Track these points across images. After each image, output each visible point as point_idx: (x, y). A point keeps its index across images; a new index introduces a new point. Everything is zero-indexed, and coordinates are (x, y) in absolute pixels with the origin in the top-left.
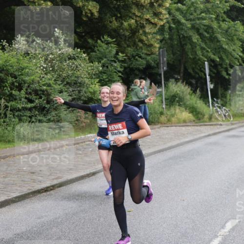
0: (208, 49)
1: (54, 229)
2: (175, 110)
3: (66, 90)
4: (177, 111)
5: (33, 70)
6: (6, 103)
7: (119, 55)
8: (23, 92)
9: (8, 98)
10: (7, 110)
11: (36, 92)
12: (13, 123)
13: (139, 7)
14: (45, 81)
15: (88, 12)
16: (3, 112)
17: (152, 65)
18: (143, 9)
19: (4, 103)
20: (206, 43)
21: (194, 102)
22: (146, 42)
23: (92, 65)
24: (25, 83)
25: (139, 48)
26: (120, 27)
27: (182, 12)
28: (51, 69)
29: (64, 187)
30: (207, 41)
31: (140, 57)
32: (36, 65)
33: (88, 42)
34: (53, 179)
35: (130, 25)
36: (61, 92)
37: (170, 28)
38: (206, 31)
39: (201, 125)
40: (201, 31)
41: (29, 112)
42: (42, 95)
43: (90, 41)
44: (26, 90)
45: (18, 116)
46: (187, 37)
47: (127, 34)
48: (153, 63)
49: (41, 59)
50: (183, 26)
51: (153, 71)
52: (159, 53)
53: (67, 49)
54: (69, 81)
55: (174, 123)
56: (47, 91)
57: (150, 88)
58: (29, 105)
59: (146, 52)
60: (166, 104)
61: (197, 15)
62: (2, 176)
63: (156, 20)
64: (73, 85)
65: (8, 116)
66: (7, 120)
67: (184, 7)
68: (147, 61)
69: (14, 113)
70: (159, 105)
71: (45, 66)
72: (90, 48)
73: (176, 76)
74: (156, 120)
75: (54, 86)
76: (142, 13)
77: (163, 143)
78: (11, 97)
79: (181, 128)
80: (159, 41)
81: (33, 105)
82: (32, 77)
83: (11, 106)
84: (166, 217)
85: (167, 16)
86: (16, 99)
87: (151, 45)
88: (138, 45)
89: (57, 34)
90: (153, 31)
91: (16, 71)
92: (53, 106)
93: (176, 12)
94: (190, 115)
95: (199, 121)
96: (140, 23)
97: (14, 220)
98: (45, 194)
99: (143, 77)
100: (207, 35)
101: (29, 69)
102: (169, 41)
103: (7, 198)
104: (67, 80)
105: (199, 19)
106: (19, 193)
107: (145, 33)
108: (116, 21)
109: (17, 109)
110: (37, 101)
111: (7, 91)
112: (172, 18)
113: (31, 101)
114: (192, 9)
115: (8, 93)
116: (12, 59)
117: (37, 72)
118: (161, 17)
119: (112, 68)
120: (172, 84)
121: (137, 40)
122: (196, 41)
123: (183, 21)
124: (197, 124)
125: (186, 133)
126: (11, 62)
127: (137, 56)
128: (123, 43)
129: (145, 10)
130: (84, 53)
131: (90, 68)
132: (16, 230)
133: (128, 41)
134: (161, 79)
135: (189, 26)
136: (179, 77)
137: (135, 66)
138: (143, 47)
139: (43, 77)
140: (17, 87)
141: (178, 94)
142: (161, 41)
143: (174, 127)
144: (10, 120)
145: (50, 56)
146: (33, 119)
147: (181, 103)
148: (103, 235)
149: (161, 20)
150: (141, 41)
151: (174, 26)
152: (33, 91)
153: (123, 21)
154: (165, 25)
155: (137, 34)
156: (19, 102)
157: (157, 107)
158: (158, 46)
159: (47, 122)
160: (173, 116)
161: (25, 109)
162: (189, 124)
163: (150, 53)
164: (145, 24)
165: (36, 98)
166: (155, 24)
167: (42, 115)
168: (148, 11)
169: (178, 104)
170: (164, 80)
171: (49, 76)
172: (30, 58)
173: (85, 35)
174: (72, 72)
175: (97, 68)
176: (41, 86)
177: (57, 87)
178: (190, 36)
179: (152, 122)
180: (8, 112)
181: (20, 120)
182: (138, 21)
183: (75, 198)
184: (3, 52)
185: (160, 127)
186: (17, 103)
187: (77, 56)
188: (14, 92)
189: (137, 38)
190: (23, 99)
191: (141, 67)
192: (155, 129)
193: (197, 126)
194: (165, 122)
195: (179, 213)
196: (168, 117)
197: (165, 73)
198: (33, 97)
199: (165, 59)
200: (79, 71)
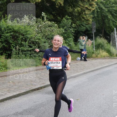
0: (116, 22)
1: (42, 108)
2: (100, 51)
3: (47, 41)
4: (101, 51)
5: (32, 32)
6: (19, 48)
7: (73, 25)
8: (27, 42)
9: (20, 45)
10: (20, 51)
11: (33, 42)
12: (22, 57)
13: (83, 1)
14: (37, 37)
15: (59, 4)
16: (18, 52)
17: (89, 29)
18: (84, 3)
19: (18, 47)
20: (115, 19)
21: (109, 48)
22: (86, 18)
23: (60, 29)
24: (28, 38)
25: (82, 21)
26: (73, 11)
27: (103, 4)
28: (40, 31)
29: (46, 88)
30: (115, 18)
31: (83, 26)
32: (33, 30)
33: (58, 19)
34: (41, 84)
35: (78, 10)
36: (45, 42)
37: (97, 11)
38: (115, 13)
39: (112, 59)
40: (113, 13)
41: (30, 52)
42: (36, 44)
43: (59, 18)
44: (29, 41)
45: (24, 54)
46: (106, 16)
47: (77, 14)
48: (89, 28)
49: (35, 27)
50: (104, 10)
51: (89, 33)
52: (92, 24)
53: (48, 22)
54: (49, 37)
55: (99, 58)
56: (38, 42)
57: (88, 41)
58: (30, 49)
59: (85, 23)
60: (95, 48)
61: (111, 5)
62: (17, 82)
63: (91, 7)
64: (51, 39)
65: (20, 54)
66: (20, 56)
67: (104, 1)
68: (86, 28)
69: (23, 52)
70: (92, 49)
71: (38, 30)
72: (59, 21)
73: (100, 35)
74: (91, 56)
75: (42, 39)
76: (84, 4)
77: (94, 67)
78: (21, 45)
79: (103, 60)
80: (92, 18)
81: (31, 49)
82: (31, 36)
83: (21, 49)
84: (95, 103)
85: (96, 6)
86: (23, 46)
87: (88, 20)
88: (82, 20)
89: (43, 15)
90: (89, 13)
91: (24, 32)
92: (41, 49)
93: (100, 4)
94: (107, 54)
95: (111, 57)
96: (83, 9)
97: (23, 103)
98: (37, 91)
99: (84, 35)
100: (116, 15)
101: (30, 32)
102: (97, 18)
103: (19, 93)
104: (48, 37)
105: (111, 7)
106: (25, 90)
107: (85, 14)
108: (71, 8)
109: (24, 50)
110: (33, 47)
111: (20, 42)
112: (98, 7)
113: (31, 47)
114: (108, 2)
115: (20, 43)
116: (22, 27)
117: (34, 33)
118: (93, 6)
119: (69, 31)
120: (98, 39)
121: (81, 17)
122: (110, 18)
123: (104, 8)
124: (111, 58)
125: (105, 62)
126: (21, 28)
127: (81, 25)
128: (75, 19)
129: (85, 3)
130: (56, 24)
131: (59, 31)
132: (24, 108)
133: (77, 18)
134: (93, 36)
135: (107, 10)
136: (102, 35)
137: (80, 30)
138: (85, 21)
139: (37, 35)
140: (24, 40)
141: (101, 44)
142: (93, 18)
143: (99, 59)
144: (21, 56)
145: (40, 25)
146: (32, 56)
147: (103, 48)
148: (65, 111)
149: (93, 8)
150: (83, 18)
151: (99, 10)
152: (32, 42)
153: (75, 9)
154: (95, 10)
155: (81, 14)
156: (25, 47)
157: (91, 50)
158: (91, 20)
159: (38, 57)
160: (98, 54)
161: (28, 50)
162: (106, 58)
163: (87, 24)
164: (85, 10)
165: (33, 46)
166: (90, 10)
167: (36, 53)
168: (87, 3)
169: (101, 48)
170: (94, 37)
171: (39, 35)
172: (30, 26)
173: (56, 15)
174: (50, 33)
175: (62, 31)
176: (35, 40)
177: (43, 40)
178: (107, 15)
179: (88, 57)
180: (20, 52)
181: (26, 56)
182: (82, 8)
183: (52, 93)
184: (18, 23)
185: (92, 59)
186: (24, 48)
187: (53, 25)
188: (23, 43)
189: (82, 16)
190: (27, 46)
191: (83, 30)
192: (90, 60)
193: (110, 59)
194: (95, 57)
195: (101, 101)
196: (96, 55)
197: (95, 33)
198: (32, 45)
199: (95, 26)
200: (53, 32)
